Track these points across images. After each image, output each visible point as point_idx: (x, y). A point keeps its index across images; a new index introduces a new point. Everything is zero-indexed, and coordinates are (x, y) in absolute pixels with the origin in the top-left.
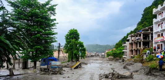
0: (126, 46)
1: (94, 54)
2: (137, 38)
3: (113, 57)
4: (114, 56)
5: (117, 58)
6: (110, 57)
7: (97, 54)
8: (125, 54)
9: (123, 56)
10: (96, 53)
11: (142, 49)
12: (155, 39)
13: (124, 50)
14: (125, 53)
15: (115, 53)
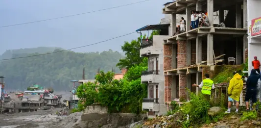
0: (156, 56)
1: (36, 99)
2: (193, 18)
3: (103, 111)
4: (109, 106)
5: (123, 114)
6: (90, 110)
7: (51, 96)
8: (152, 96)
9: (145, 106)
10: (46, 94)
11: (212, 68)
12: (253, 21)
13: (146, 73)
14: (152, 91)
15: (116, 92)
